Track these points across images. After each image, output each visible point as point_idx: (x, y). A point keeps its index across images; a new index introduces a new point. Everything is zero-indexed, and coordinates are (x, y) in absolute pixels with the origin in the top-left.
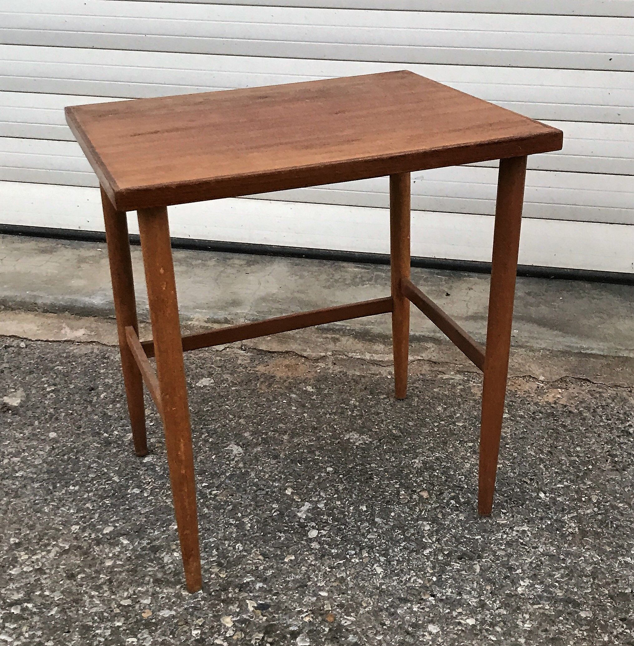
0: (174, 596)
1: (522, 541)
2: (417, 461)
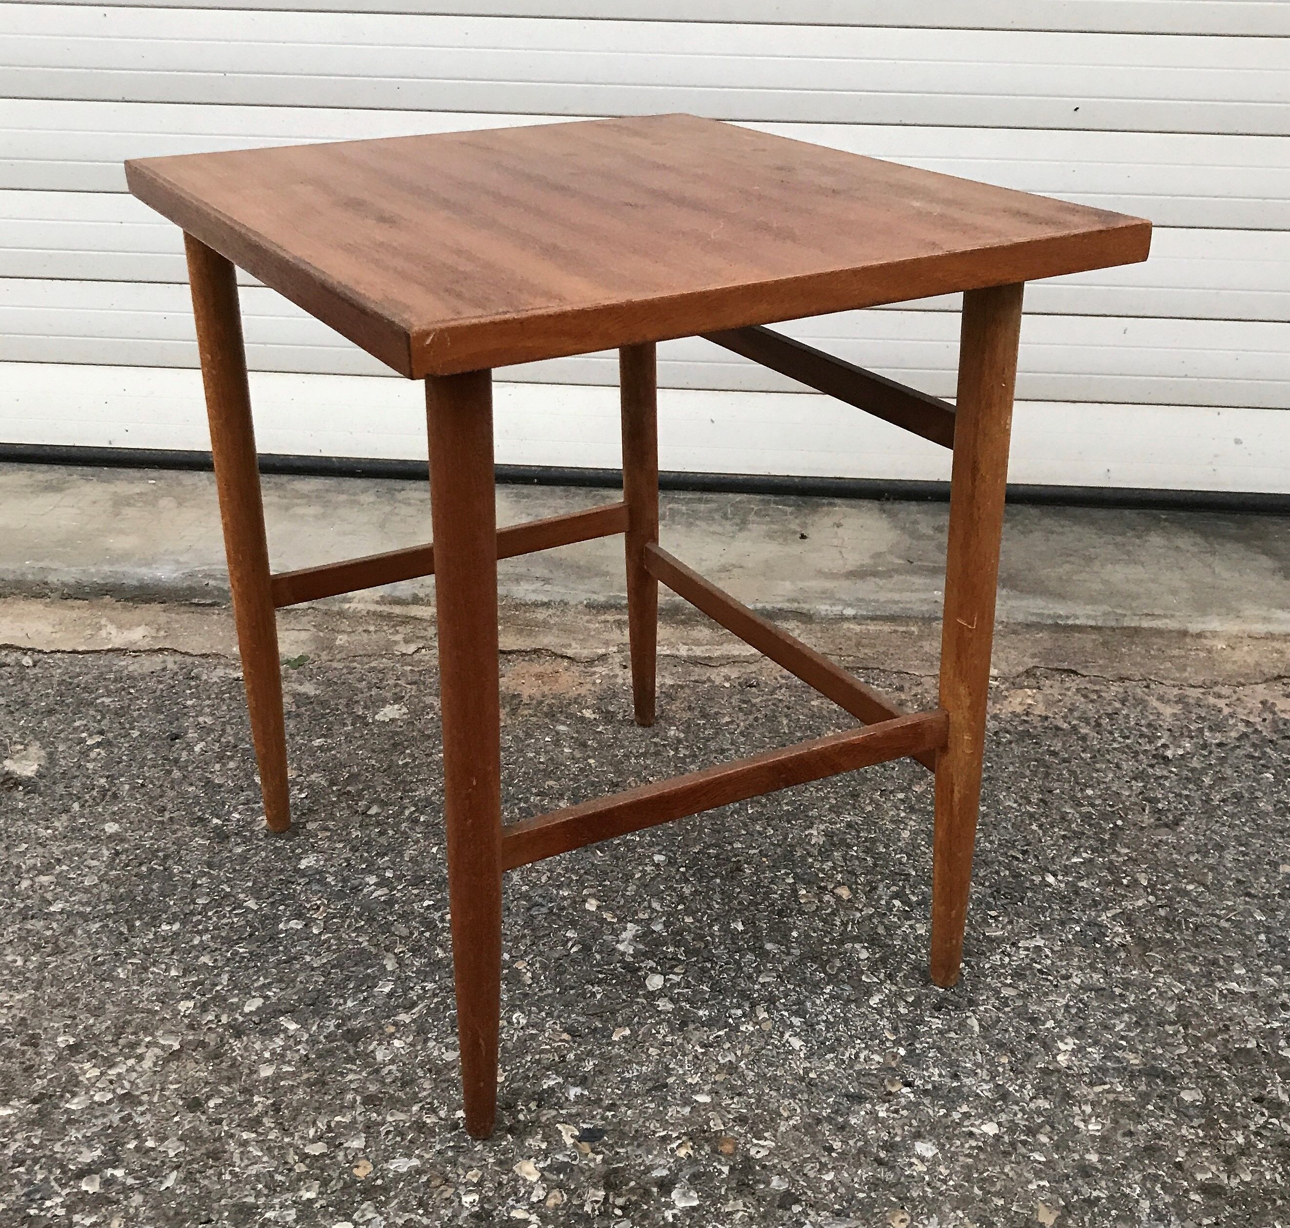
0: (410, 1128)
1: (1039, 967)
2: (815, 833)
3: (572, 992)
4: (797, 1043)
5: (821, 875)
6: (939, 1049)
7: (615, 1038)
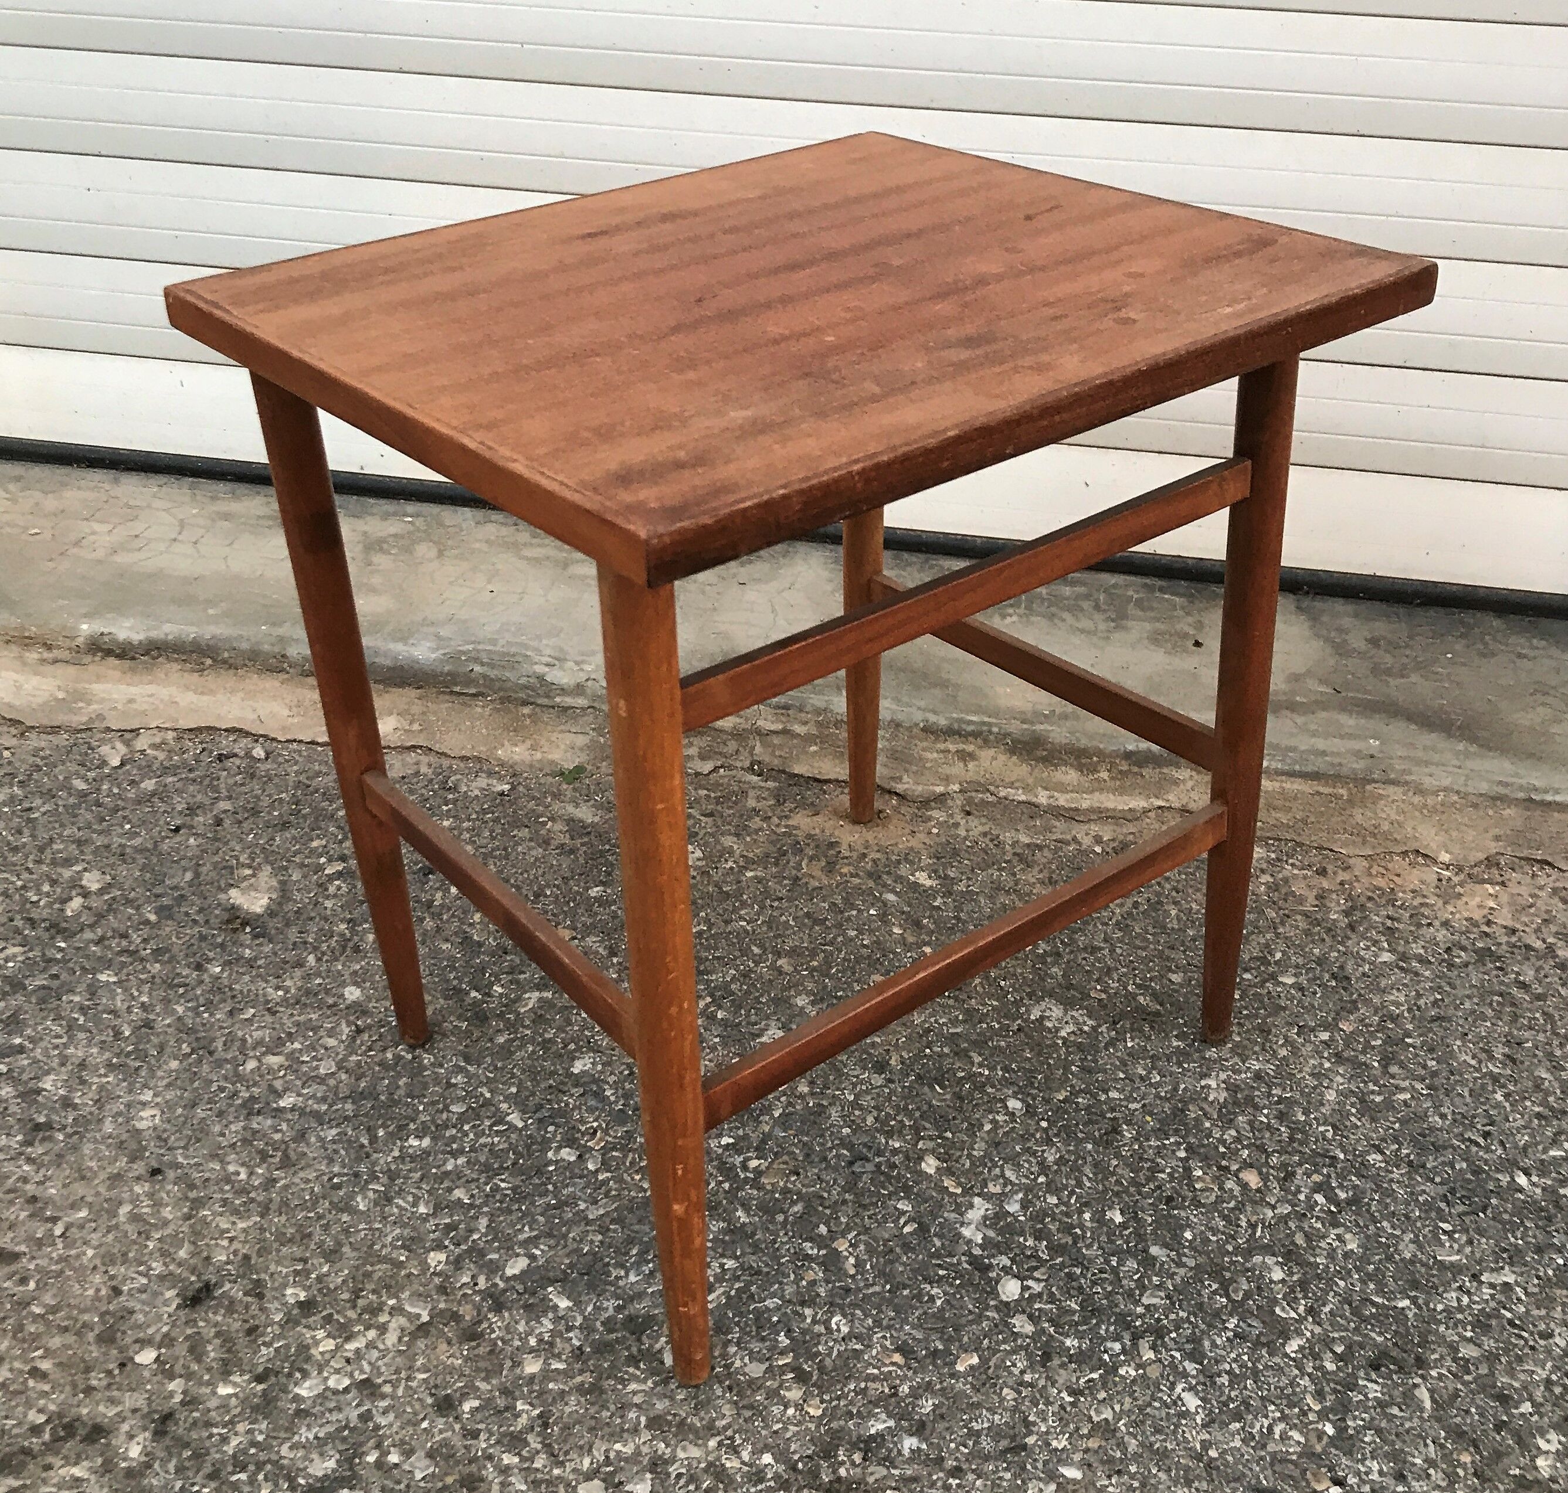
0: (706, 1470)
1: (1509, 1315)
2: (1214, 1084)
3: (906, 1292)
4: (1192, 1402)
5: (1222, 1149)
6: (1379, 1432)
7: (960, 1367)
